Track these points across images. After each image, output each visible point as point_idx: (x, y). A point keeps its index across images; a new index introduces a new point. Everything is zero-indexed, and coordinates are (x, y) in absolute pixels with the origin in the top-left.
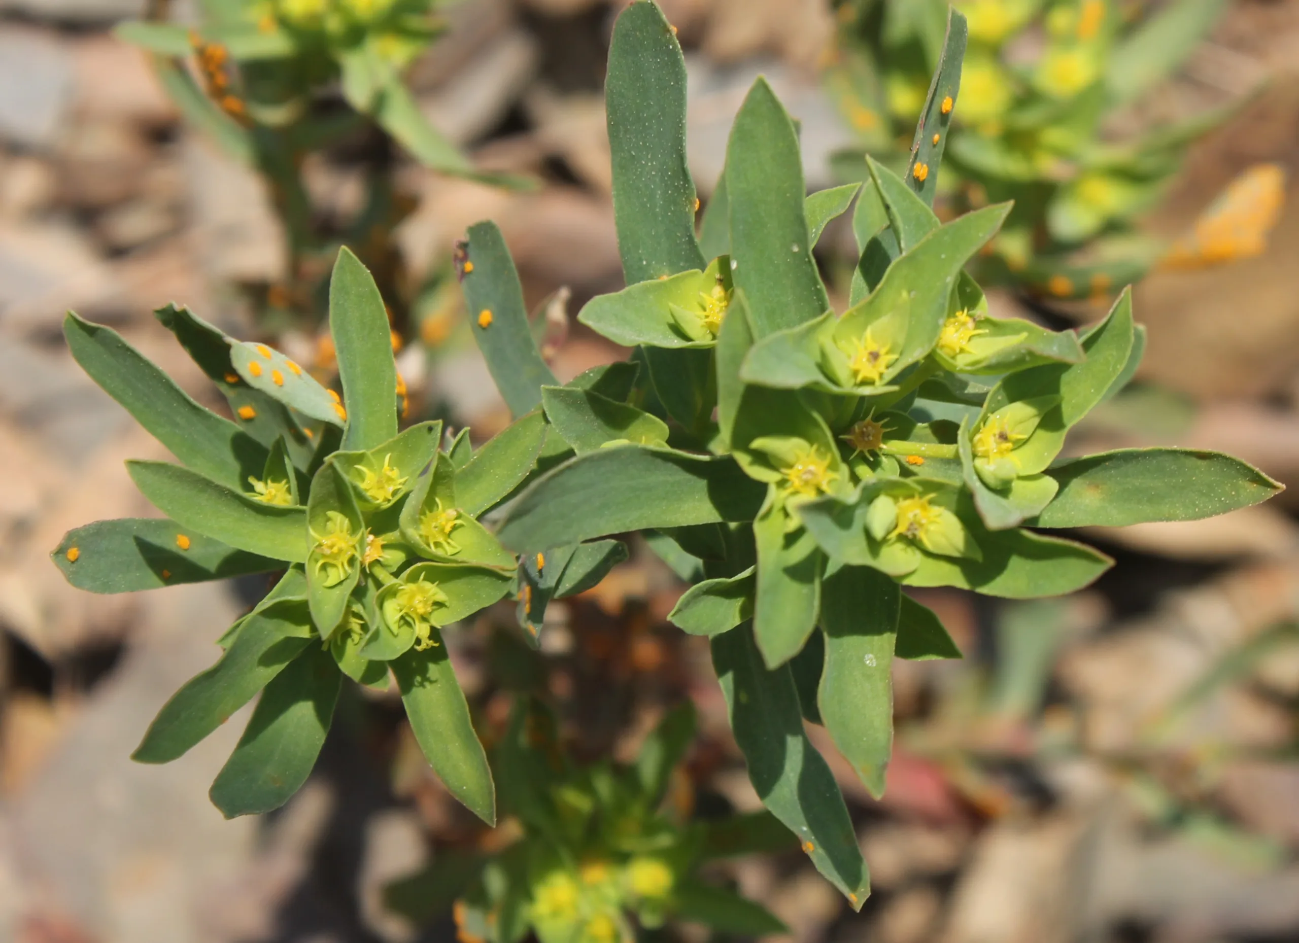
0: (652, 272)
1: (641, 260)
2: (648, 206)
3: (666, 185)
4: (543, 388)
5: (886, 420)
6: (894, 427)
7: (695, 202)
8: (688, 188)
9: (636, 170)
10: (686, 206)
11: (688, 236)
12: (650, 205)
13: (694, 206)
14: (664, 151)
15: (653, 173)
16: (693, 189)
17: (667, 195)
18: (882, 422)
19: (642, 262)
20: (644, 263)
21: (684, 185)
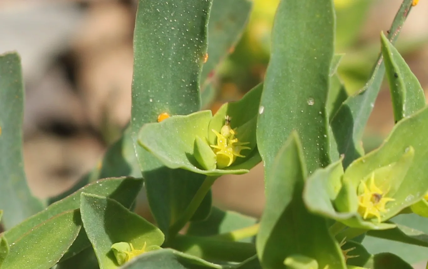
0: (156, 108)
1: (148, 98)
2: (163, 55)
3: (182, 40)
4: (83, 194)
5: (352, 249)
6: (356, 255)
7: (206, 56)
8: (201, 44)
9: (159, 24)
10: (196, 58)
11: (192, 83)
12: (164, 54)
13: (204, 59)
14: (187, 12)
15: (173, 28)
16: (206, 45)
17: (181, 48)
18: (349, 250)
19: (149, 100)
20: (151, 101)
21: (199, 41)
